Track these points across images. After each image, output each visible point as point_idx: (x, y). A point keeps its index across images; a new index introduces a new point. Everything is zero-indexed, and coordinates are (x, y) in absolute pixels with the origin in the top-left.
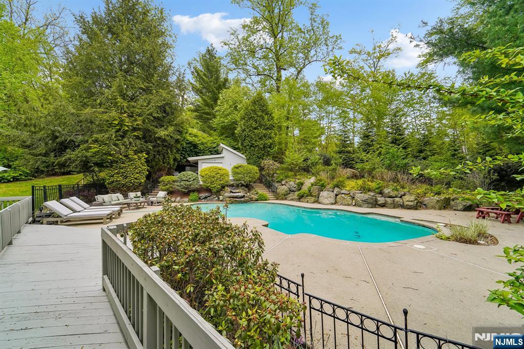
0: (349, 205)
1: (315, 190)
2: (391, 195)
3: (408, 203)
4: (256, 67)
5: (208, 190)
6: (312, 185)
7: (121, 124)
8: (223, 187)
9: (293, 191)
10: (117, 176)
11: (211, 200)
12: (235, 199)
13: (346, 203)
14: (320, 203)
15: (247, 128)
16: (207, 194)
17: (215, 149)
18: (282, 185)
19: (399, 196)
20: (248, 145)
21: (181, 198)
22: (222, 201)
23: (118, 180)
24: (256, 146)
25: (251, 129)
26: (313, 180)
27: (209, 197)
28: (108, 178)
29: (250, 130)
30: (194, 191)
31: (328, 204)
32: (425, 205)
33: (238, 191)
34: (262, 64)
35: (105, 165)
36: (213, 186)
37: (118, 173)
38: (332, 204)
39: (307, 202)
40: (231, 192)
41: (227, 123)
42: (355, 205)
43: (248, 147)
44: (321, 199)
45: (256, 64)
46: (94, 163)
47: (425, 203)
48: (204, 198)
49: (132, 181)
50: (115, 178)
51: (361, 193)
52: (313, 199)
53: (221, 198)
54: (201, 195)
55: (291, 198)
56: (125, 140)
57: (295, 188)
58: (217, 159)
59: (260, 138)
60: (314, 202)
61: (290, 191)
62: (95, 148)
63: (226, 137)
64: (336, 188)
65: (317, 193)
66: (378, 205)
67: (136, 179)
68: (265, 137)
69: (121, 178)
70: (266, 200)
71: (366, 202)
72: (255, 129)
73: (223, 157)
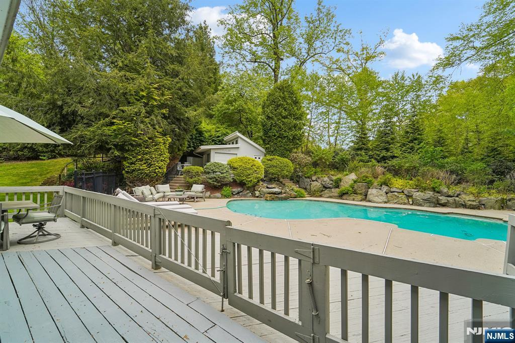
0: (405, 204)
1: (360, 187)
2: (450, 194)
3: (470, 203)
4: (253, 54)
5: (242, 184)
6: (355, 182)
7: (149, 97)
8: (258, 181)
9: (329, 188)
10: (140, 163)
11: (245, 196)
12: (276, 195)
13: (401, 201)
14: (370, 201)
15: (276, 117)
16: (239, 189)
17: (220, 138)
18: (313, 181)
19: (456, 195)
20: (275, 136)
21: (211, 193)
22: (257, 197)
23: (141, 168)
24: (285, 137)
25: (281, 118)
26: (353, 176)
27: (241, 192)
28: (127, 165)
29: (279, 119)
30: (226, 185)
31: (380, 203)
32: (484, 205)
33: (273, 186)
34: (259, 50)
35: (127, 148)
36: (250, 179)
37: (141, 160)
38: (386, 202)
39: (354, 200)
40: (268, 188)
41: (233, 110)
42: (412, 204)
43: (273, 138)
44: (370, 197)
45: (254, 50)
46: (114, 145)
47: (483, 203)
48: (236, 194)
49: (157, 170)
50: (137, 166)
51: (418, 191)
52: (359, 197)
53: (257, 193)
54: (234, 190)
55: (328, 195)
56: (153, 117)
57: (330, 184)
58: (231, 150)
59: (290, 129)
60: (361, 201)
61: (324, 187)
62: (119, 124)
63: (229, 126)
64: (383, 186)
65: (364, 191)
66: (439, 204)
67: (160, 168)
68: (295, 127)
69: (144, 167)
70: (302, 197)
71: (428, 201)
72: (285, 117)
73: (238, 148)
